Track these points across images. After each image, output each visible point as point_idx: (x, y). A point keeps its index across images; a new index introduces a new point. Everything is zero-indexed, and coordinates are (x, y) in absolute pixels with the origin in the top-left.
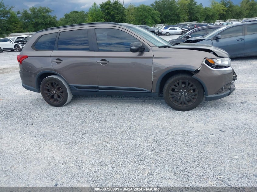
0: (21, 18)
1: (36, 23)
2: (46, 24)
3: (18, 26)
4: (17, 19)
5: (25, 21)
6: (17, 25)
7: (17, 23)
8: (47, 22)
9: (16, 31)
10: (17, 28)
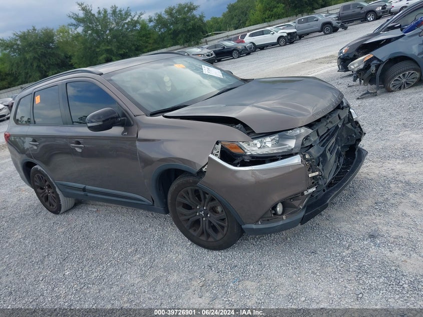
0: (155, 27)
1: (175, 31)
2: (189, 30)
3: (151, 41)
4: (149, 31)
5: (160, 31)
6: (149, 39)
7: (148, 36)
8: (189, 27)
9: (149, 49)
10: (150, 44)
